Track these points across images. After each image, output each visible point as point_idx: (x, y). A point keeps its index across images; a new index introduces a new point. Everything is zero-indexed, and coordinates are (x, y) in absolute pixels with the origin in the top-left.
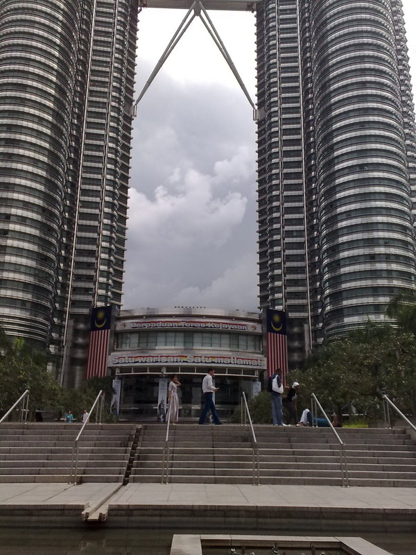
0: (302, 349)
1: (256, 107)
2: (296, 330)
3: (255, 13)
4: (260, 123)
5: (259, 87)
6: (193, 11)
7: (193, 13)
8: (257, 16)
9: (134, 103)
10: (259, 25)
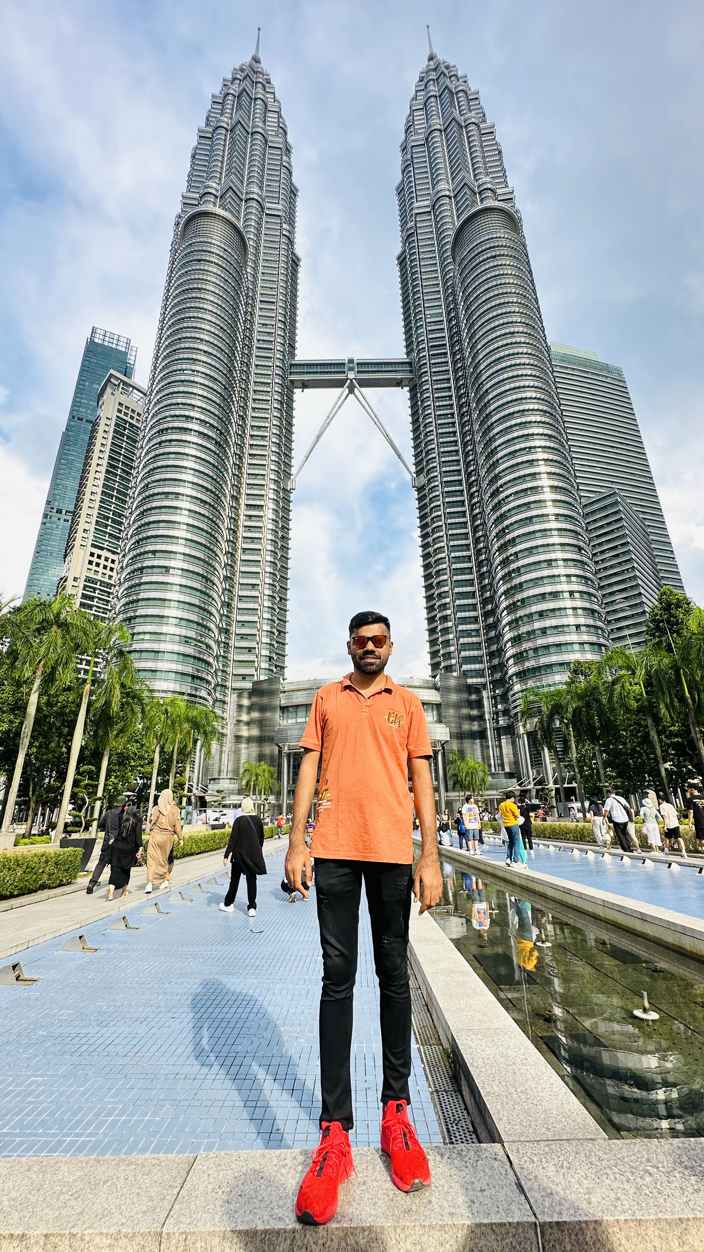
0: (481, 718)
1: (415, 475)
2: (474, 697)
3: (407, 388)
4: (420, 489)
5: (416, 456)
6: (347, 389)
7: (347, 391)
8: (410, 391)
9: (292, 477)
10: (413, 398)
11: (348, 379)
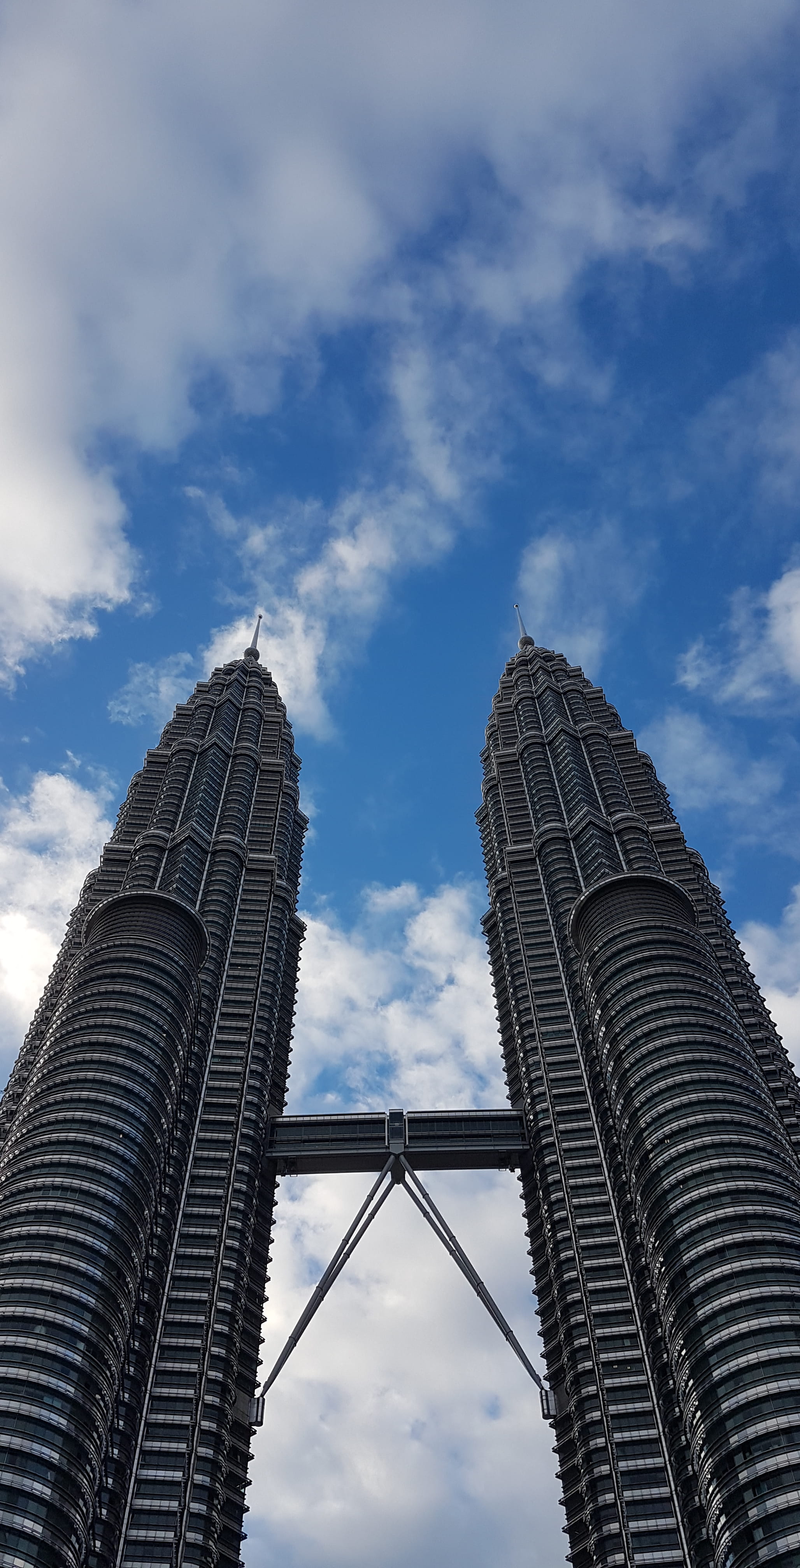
1: (546, 1385)
3: (518, 1171)
4: (561, 1424)
5: (547, 1335)
6: (389, 1173)
7: (388, 1178)
8: (523, 1179)
9: (258, 1392)
10: (530, 1195)
11: (390, 1154)
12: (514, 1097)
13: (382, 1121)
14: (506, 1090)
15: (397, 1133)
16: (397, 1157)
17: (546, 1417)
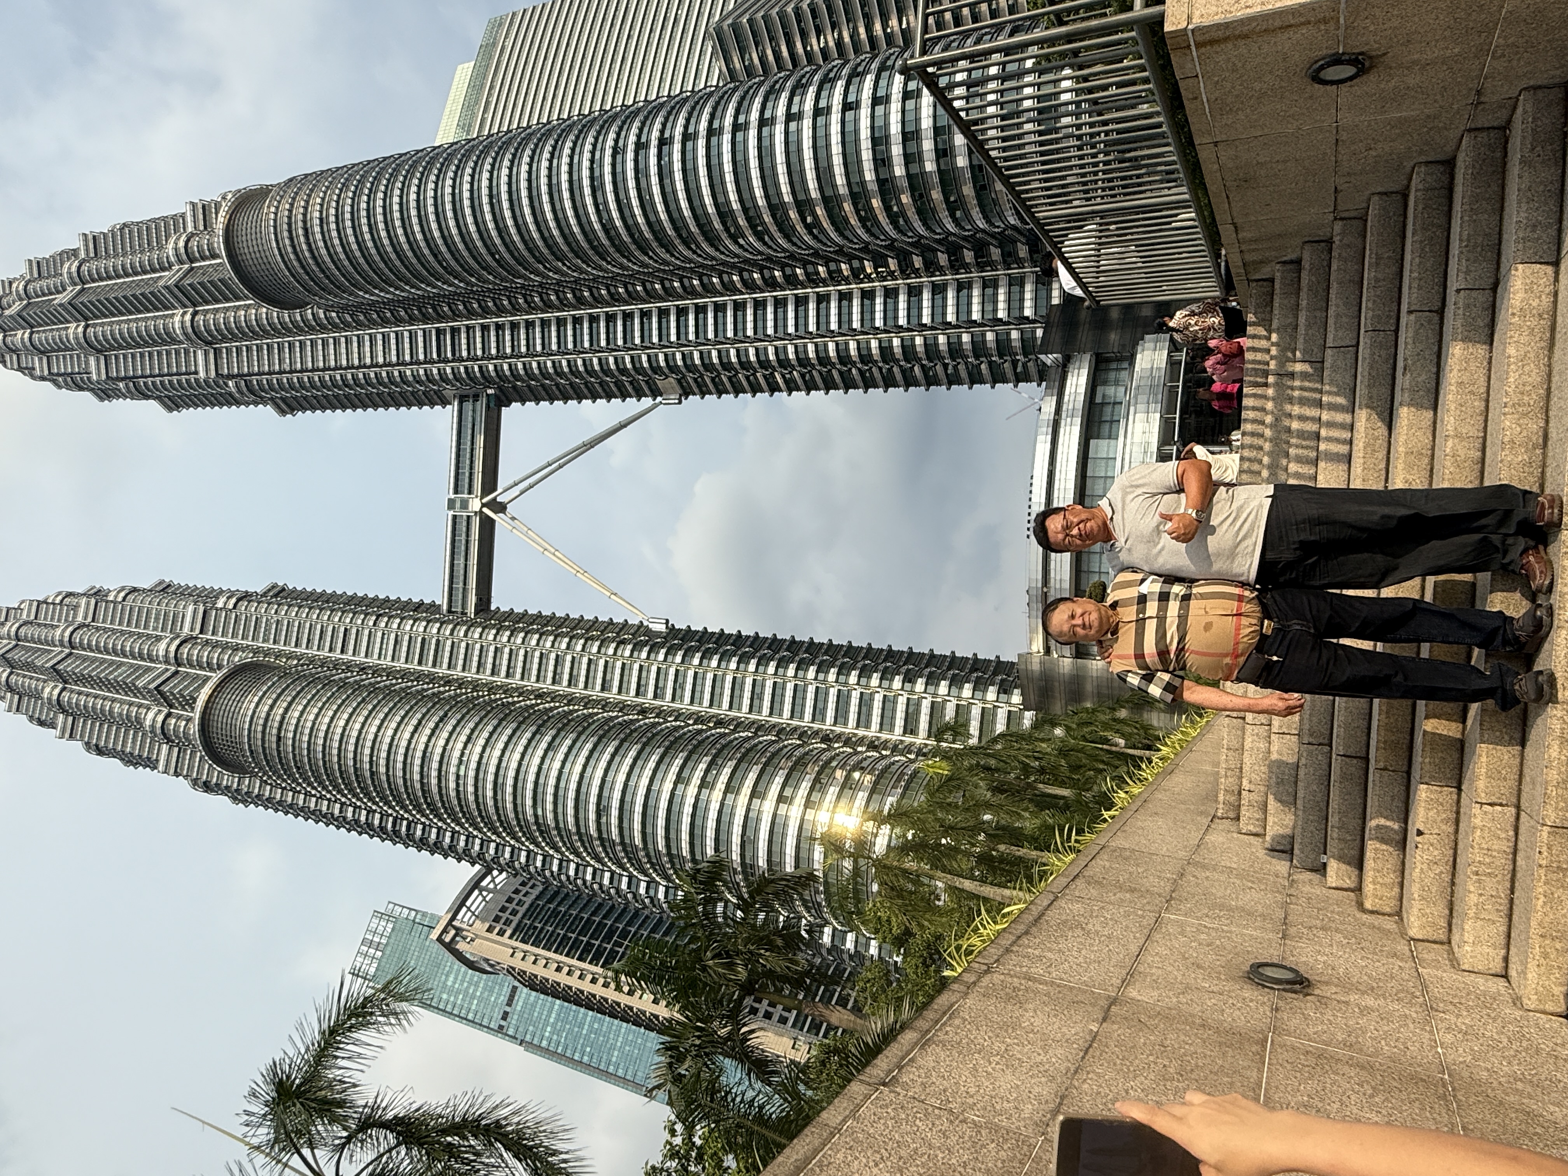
1: (659, 399)
3: (503, 407)
4: (685, 391)
5: (624, 396)
7: (501, 515)
8: (510, 400)
9: (646, 622)
10: (523, 398)
11: (481, 512)
12: (444, 402)
13: (455, 517)
14: (438, 408)
15: (465, 505)
16: (483, 505)
17: (680, 402)
